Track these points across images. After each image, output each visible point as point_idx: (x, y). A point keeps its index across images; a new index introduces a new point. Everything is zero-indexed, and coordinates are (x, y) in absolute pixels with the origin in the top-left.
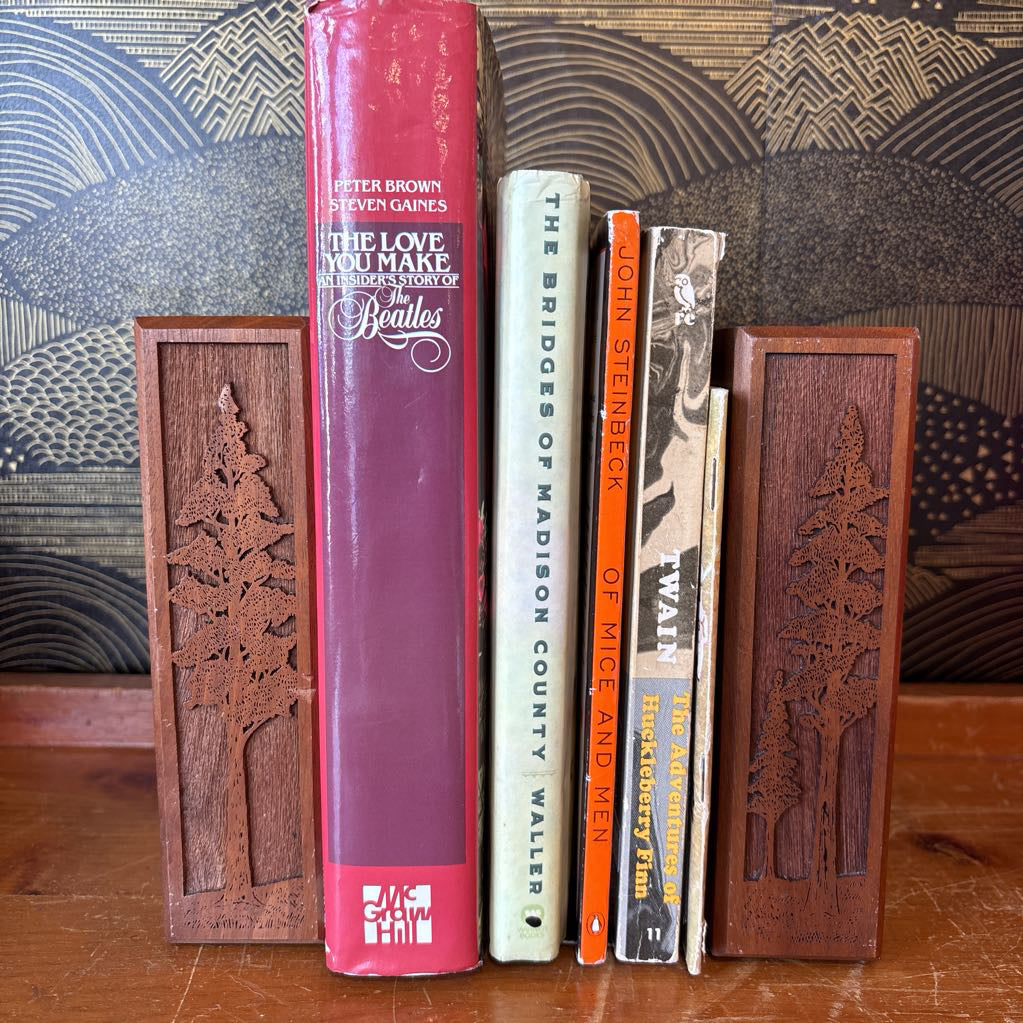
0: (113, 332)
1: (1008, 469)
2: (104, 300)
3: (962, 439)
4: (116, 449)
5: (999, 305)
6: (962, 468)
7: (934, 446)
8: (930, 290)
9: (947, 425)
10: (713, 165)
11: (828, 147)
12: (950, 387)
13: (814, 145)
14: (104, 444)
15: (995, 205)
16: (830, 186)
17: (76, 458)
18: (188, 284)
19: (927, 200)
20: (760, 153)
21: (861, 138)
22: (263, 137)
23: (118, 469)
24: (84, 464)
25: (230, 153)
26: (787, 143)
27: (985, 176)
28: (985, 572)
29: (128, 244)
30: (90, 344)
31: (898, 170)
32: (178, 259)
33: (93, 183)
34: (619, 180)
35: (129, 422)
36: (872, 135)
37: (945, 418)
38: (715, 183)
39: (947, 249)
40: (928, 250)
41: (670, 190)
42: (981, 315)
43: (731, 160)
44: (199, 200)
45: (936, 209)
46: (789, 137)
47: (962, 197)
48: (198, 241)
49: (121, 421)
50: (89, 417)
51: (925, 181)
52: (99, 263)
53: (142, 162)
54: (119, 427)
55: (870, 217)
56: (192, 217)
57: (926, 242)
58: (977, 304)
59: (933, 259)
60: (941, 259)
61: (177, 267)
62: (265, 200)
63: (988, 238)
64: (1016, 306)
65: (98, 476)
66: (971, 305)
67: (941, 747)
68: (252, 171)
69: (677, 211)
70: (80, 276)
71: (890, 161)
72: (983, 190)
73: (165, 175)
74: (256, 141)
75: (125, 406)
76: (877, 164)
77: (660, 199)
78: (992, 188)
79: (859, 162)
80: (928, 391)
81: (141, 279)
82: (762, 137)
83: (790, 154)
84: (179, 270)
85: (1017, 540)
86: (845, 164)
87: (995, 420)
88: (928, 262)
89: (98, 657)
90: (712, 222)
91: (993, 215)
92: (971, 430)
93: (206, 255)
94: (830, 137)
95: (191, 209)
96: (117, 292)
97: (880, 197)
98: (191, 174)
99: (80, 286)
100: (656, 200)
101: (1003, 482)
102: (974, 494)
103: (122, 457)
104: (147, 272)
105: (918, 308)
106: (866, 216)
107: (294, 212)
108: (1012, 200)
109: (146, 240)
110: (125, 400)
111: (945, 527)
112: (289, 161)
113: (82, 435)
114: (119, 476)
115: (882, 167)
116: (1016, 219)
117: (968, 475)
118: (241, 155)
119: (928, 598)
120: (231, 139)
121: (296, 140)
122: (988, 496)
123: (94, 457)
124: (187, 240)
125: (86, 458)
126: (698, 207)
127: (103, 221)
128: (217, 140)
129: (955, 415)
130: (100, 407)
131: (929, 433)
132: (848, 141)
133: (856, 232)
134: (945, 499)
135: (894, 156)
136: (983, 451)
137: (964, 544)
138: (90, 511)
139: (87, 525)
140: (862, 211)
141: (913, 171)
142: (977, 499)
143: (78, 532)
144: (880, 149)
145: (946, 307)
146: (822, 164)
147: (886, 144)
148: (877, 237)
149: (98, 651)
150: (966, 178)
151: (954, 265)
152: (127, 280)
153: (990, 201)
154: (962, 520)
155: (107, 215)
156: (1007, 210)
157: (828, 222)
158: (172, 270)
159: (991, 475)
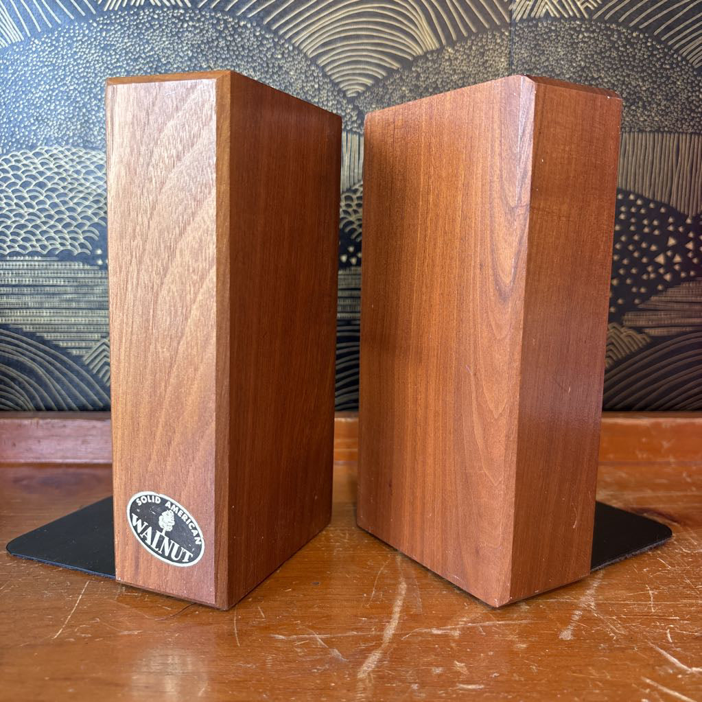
0: (30, 154)
1: (690, 255)
2: (23, 130)
3: (656, 232)
4: (34, 243)
5: (682, 133)
6: (656, 254)
7: (636, 238)
8: (633, 122)
9: (646, 222)
10: (474, 30)
11: (558, 15)
12: (647, 195)
13: (547, 13)
14: (24, 239)
15: (679, 59)
16: (560, 44)
17: (5, 250)
18: (86, 118)
19: (630, 55)
20: (508, 20)
21: (582, 8)
22: (141, 7)
23: (36, 258)
24: (10, 255)
25: (116, 19)
26: (527, 12)
27: (672, 37)
28: (674, 330)
29: (40, 88)
30: (14, 163)
31: (609, 33)
32: (79, 99)
33: (14, 42)
34: (405, 40)
35: (44, 223)
36: (590, 6)
37: (644, 217)
38: (475, 43)
39: (645, 91)
40: (632, 92)
41: (442, 48)
42: (670, 141)
43: (487, 26)
44: (93, 55)
45: (637, 61)
46: (529, 8)
47: (655, 53)
48: (93, 86)
49: (38, 222)
50: (14, 219)
51: (628, 40)
52: (18, 102)
53: (50, 26)
54: (36, 227)
55: (588, 68)
56: (88, 68)
57: (629, 86)
58: (667, 132)
59: (634, 99)
60: (640, 99)
61: (77, 105)
62: (143, 55)
63: (674, 83)
64: (695, 133)
65: (21, 263)
66: (662, 133)
67: (645, 456)
68: (133, 33)
69: (448, 64)
70: (4, 112)
71: (603, 25)
72: (670, 48)
73: (67, 35)
74: (136, 10)
75: (41, 210)
76: (594, 28)
77: (435, 55)
78: (677, 46)
79: (580, 26)
80: (632, 197)
81: (51, 114)
82: (510, 8)
83: (530, 20)
84: (79, 108)
85: (697, 307)
86: (570, 28)
87: (680, 218)
88: (631, 101)
89: (23, 400)
90: (473, 72)
91: (678, 66)
92: (663, 225)
93: (99, 97)
94: (559, 7)
95: (88, 61)
96: (33, 124)
97: (596, 52)
98: (87, 35)
99: (5, 120)
100: (432, 55)
101: (686, 265)
102: (666, 273)
103: (39, 249)
104: (55, 110)
105: (624, 134)
106: (585, 66)
107: (165, 65)
108: (690, 56)
109: (54, 84)
110: (41, 207)
111: (645, 298)
112: (161, 26)
113: (8, 233)
114: (37, 263)
115: (597, 30)
116: (694, 69)
117: (661, 259)
118: (125, 20)
119: (633, 350)
120: (116, 9)
121: (165, 10)
122: (676, 274)
123: (18, 249)
124: (85, 85)
125: (12, 250)
126: (462, 60)
127: (22, 70)
128: (105, 9)
129: (651, 215)
130: (22, 211)
131: (632, 228)
132: (572, 11)
133: (578, 79)
134: (645, 277)
135: (606, 22)
136: (672, 242)
137: (659, 310)
138: (16, 290)
139: (13, 300)
140: (583, 63)
141: (620, 33)
142: (668, 277)
143: (6, 306)
144: (595, 17)
145: (644, 134)
146: (553, 28)
147: (599, 13)
148: (593, 83)
149: (22, 395)
150: (657, 39)
151: (650, 103)
152: (40, 115)
153: (675, 56)
154: (657, 292)
155: (24, 66)
156: (687, 62)
157: (557, 72)
158: (75, 107)
159: (678, 259)
